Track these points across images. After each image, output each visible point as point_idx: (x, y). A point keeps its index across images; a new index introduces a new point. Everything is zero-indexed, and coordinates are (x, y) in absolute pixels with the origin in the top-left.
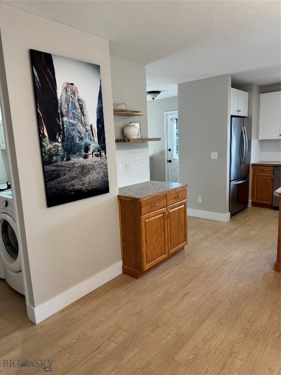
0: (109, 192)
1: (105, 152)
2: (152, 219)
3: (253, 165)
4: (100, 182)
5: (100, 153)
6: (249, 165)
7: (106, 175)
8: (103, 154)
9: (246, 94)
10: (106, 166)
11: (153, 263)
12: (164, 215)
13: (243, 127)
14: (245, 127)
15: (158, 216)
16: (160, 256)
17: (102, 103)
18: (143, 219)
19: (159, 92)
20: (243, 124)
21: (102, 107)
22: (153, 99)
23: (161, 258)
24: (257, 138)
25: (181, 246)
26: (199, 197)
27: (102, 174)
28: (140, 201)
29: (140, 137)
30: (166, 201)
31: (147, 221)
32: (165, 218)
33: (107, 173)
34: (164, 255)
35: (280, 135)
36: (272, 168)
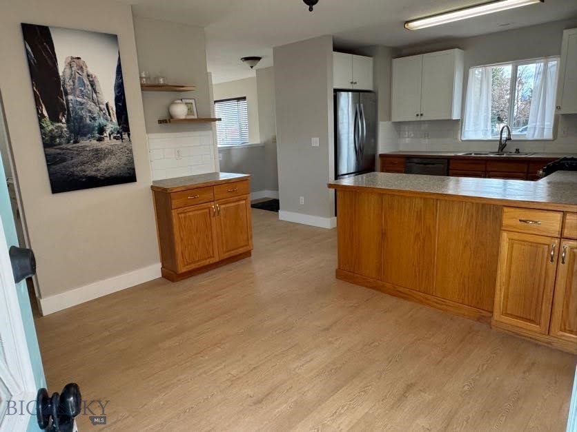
0: (136, 181)
1: (129, 135)
2: (191, 214)
3: (380, 155)
4: (122, 169)
5: (121, 135)
7: (131, 161)
8: (125, 136)
9: (369, 60)
10: (131, 151)
11: (193, 266)
12: (210, 211)
13: (358, 105)
14: (362, 105)
15: (200, 212)
16: (206, 259)
17: (122, 78)
18: (174, 213)
19: (258, 59)
20: (356, 101)
21: (122, 83)
22: (252, 67)
23: (207, 262)
24: (390, 120)
25: (241, 250)
26: (301, 198)
27: (124, 160)
28: (168, 191)
29: (196, 117)
30: (212, 194)
31: (183, 215)
32: (212, 215)
33: (132, 159)
34: (212, 259)
35: (417, 115)
36: (403, 160)
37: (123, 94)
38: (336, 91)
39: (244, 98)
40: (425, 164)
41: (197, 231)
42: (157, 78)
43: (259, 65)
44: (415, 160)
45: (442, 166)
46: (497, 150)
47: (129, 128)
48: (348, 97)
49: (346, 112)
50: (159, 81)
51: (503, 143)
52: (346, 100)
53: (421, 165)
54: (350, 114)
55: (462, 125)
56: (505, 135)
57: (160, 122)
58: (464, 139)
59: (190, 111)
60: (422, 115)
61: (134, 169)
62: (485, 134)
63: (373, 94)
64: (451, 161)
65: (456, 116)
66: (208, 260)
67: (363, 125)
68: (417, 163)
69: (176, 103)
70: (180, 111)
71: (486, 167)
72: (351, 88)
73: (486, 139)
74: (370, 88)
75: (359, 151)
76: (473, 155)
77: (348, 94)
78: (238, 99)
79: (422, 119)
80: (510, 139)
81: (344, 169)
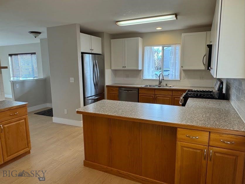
3: (107, 86)
9: (100, 39)
13: (94, 61)
14: (97, 61)
19: (40, 33)
20: (94, 59)
22: (36, 37)
24: (111, 68)
25: (21, 152)
26: (65, 110)
35: (123, 67)
36: (118, 89)
38: (82, 53)
39: (35, 53)
40: (128, 91)
43: (40, 36)
44: (123, 89)
45: (136, 92)
46: (158, 84)
48: (90, 57)
49: (88, 64)
51: (160, 81)
52: (88, 59)
53: (126, 91)
55: (143, 72)
56: (161, 78)
58: (144, 79)
60: (125, 67)
63: (102, 56)
64: (139, 89)
65: (140, 68)
67: (97, 70)
68: (124, 90)
71: (155, 92)
72: (90, 52)
73: (153, 79)
74: (100, 53)
75: (96, 85)
76: (148, 87)
77: (90, 56)
78: (32, 54)
79: (125, 69)
80: (164, 80)
81: (88, 94)
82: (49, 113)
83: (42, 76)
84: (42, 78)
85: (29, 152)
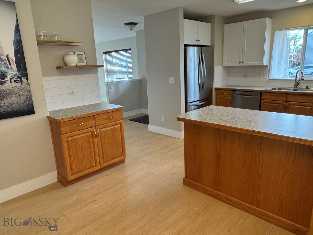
0: (34, 113)
1: (27, 79)
2: (77, 137)
3: (216, 89)
4: (22, 105)
5: (21, 80)
6: (211, 89)
7: (30, 98)
8: (24, 80)
9: (209, 25)
10: (29, 91)
11: (80, 174)
12: (92, 134)
13: (200, 55)
14: (203, 55)
15: (84, 135)
16: (90, 168)
17: (20, 35)
18: (63, 137)
19: (135, 24)
20: (200, 53)
21: (20, 39)
22: (131, 29)
23: (91, 170)
24: (222, 65)
25: (117, 160)
26: (163, 117)
27: (24, 98)
28: (58, 122)
29: (85, 64)
30: (94, 122)
31: (70, 139)
32: (94, 136)
33: (31, 97)
34: (95, 168)
35: (240, 62)
36: (230, 92)
37: (22, 48)
38: (186, 46)
39: (129, 50)
40: (245, 95)
41: (82, 149)
42: (53, 36)
43: (136, 28)
44: (238, 93)
45: (257, 97)
46: (293, 86)
47: (27, 74)
48: (195, 50)
49: (193, 60)
50: (54, 38)
51: (297, 81)
52: (192, 52)
53: (242, 96)
54: (196, 61)
55: (269, 69)
56: (299, 77)
57: (58, 68)
58: (270, 78)
59: (80, 60)
60: (243, 62)
61: (33, 105)
62: (285, 76)
63: (211, 48)
64: (262, 94)
65: (265, 63)
66: (91, 169)
67: (204, 67)
68: (240, 95)
69: (70, 54)
70: (73, 60)
71: (287, 98)
72: (195, 43)
73: (286, 79)
74: (209, 44)
75: (201, 87)
76: (277, 90)
77: (195, 48)
79: (243, 65)
80: (303, 79)
81: (191, 99)
82: (144, 120)
83: (137, 77)
84: (138, 78)
85: (123, 161)
